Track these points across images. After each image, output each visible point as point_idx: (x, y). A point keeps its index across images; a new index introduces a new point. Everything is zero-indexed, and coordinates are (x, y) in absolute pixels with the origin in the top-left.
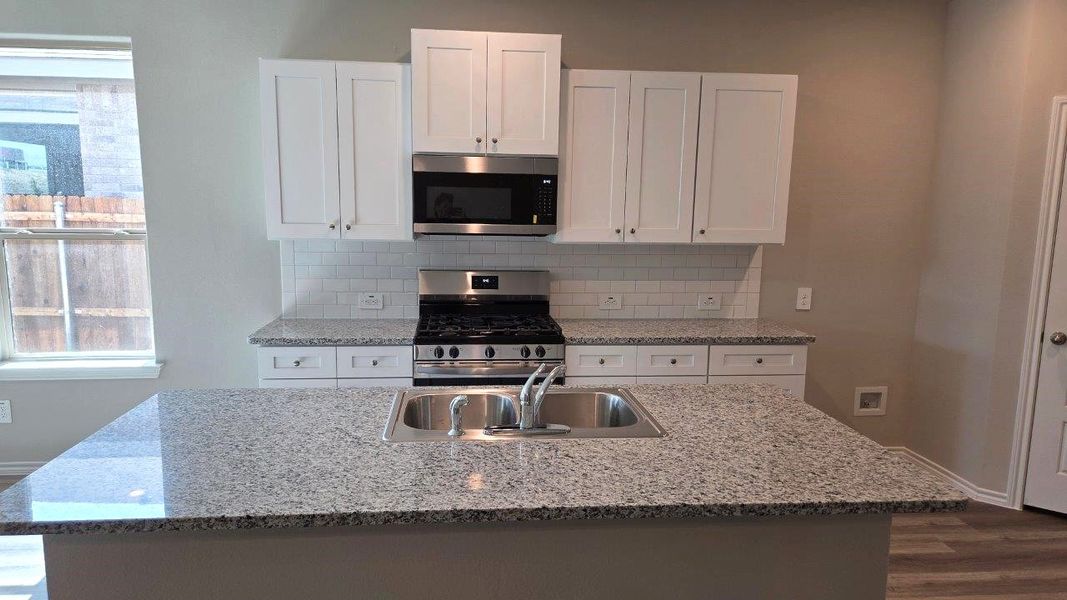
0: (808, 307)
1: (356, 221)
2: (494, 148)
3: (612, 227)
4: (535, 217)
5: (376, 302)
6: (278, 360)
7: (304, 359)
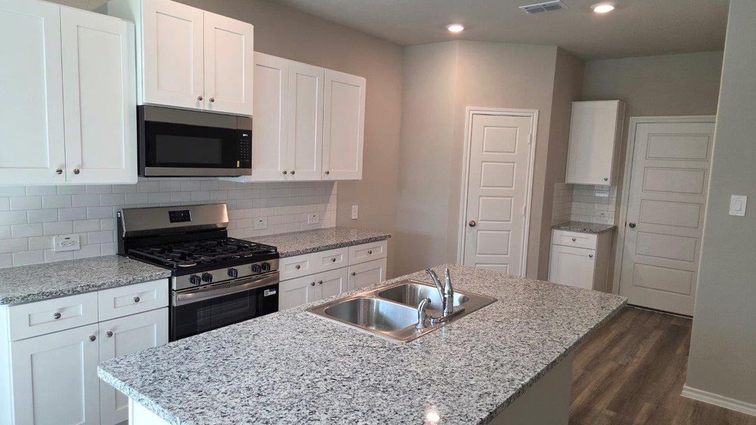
0: (356, 217)
1: (82, 166)
2: (210, 106)
3: (280, 169)
4: (238, 162)
5: (73, 243)
6: (32, 317)
7: (63, 309)
